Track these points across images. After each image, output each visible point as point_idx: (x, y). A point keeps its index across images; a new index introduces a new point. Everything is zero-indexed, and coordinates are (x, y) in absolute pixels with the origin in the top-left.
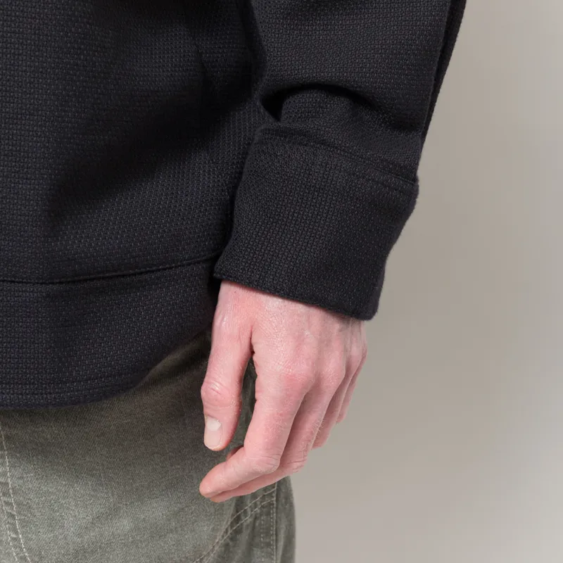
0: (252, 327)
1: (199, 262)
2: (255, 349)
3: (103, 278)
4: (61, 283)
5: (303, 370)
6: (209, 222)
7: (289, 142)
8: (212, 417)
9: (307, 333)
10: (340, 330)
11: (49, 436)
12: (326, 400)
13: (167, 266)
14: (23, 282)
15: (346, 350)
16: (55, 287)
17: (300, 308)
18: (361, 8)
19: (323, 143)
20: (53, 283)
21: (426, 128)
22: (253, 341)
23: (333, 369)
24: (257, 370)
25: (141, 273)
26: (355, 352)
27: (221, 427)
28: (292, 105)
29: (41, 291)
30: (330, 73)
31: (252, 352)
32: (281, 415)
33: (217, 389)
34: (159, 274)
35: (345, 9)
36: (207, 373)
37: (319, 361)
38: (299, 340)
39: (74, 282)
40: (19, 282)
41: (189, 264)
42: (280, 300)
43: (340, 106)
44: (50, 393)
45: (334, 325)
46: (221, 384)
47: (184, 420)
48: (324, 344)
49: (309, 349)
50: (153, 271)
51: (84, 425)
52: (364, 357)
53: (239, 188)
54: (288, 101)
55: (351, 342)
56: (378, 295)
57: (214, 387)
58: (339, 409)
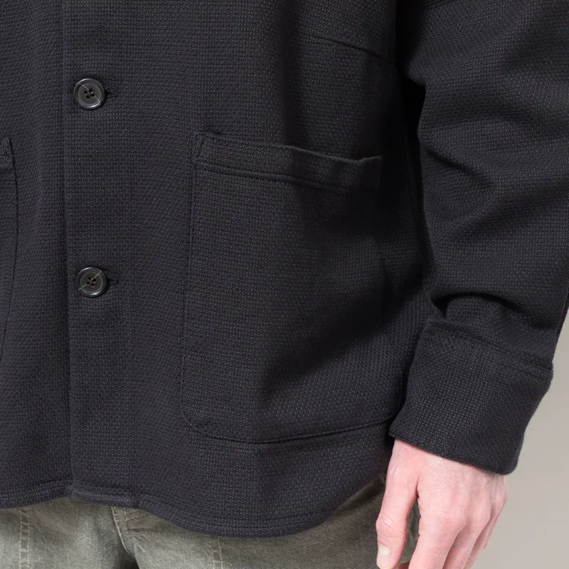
0: (418, 478)
1: (376, 425)
2: (420, 495)
3: (303, 439)
4: (269, 443)
5: (457, 516)
6: (386, 393)
7: (452, 336)
8: (384, 545)
9: (461, 485)
10: (487, 483)
11: (255, 552)
12: (475, 536)
13: (352, 428)
14: (240, 442)
15: (491, 498)
16: (265, 446)
17: (455, 466)
18: (512, 234)
19: (479, 338)
20: (263, 443)
21: (561, 327)
22: (419, 489)
23: (480, 514)
24: (422, 513)
25: (332, 434)
26: (498, 499)
27: (390, 553)
28: (455, 306)
29: (254, 450)
30: (487, 286)
31: (417, 496)
32: (439, 549)
33: (389, 524)
34: (345, 434)
35: (500, 235)
36: (381, 511)
37: (470, 508)
38: (455, 491)
39: (279, 442)
40: (238, 442)
41: (368, 427)
42: (441, 459)
43: (493, 309)
44: (257, 527)
45: (483, 478)
46: (392, 520)
47: (360, 542)
48: (474, 493)
49: (463, 498)
50: (340, 433)
51: (283, 545)
52: (505, 502)
53: (412, 367)
54: (453, 302)
55: (495, 491)
56: (518, 454)
57: (386, 522)
58: (484, 542)
